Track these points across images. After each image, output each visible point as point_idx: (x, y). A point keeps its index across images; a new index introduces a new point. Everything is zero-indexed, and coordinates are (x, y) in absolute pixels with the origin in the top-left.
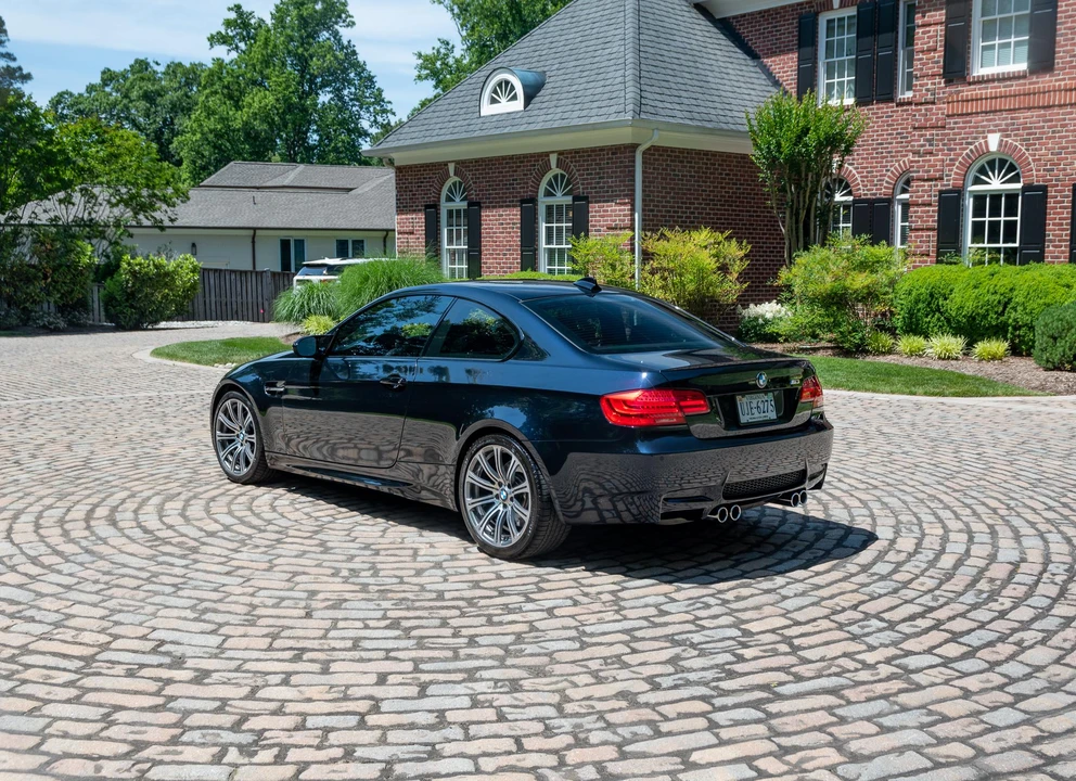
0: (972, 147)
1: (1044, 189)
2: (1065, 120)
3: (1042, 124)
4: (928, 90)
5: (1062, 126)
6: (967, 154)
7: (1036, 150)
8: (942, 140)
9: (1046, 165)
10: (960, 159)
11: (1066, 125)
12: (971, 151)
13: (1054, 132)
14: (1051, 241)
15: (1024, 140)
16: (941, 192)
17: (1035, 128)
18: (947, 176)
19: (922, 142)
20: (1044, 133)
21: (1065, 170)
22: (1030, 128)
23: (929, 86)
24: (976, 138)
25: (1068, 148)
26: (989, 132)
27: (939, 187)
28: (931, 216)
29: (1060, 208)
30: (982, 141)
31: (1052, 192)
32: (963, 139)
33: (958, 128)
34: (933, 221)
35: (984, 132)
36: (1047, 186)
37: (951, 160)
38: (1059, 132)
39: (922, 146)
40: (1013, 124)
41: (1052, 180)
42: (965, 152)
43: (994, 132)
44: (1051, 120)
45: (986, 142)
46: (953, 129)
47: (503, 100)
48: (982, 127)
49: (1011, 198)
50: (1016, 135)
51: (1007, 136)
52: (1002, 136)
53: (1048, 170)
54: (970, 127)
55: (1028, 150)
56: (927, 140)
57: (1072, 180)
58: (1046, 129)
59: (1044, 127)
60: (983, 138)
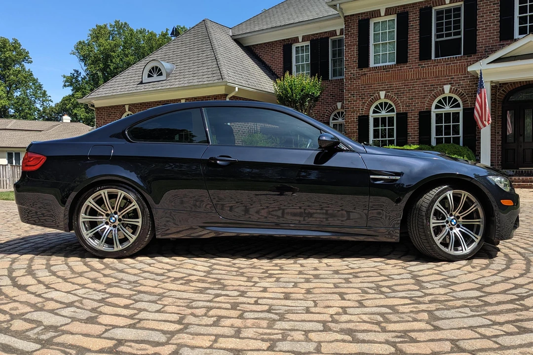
0: (373, 97)
1: (406, 114)
2: (414, 85)
5: (413, 87)
6: (370, 100)
7: (402, 98)
8: (359, 94)
9: (406, 104)
10: (367, 102)
11: (415, 87)
12: (372, 99)
13: (409, 90)
14: (410, 136)
15: (396, 94)
16: (359, 116)
17: (401, 88)
18: (361, 110)
20: (405, 90)
21: (415, 106)
22: (399, 89)
23: (352, 72)
24: (374, 93)
25: (416, 96)
26: (380, 90)
28: (355, 127)
29: (414, 122)
30: (377, 95)
31: (409, 115)
32: (368, 94)
33: (366, 89)
34: (356, 129)
35: (378, 91)
36: (407, 113)
37: (363, 103)
38: (411, 90)
40: (391, 87)
41: (409, 110)
43: (382, 90)
44: (408, 85)
45: (379, 95)
46: (364, 89)
47: (155, 75)
48: (376, 88)
49: (391, 119)
50: (392, 92)
51: (389, 92)
52: (386, 92)
53: (407, 106)
54: (371, 89)
55: (398, 98)
56: (352, 95)
57: (419, 110)
58: (406, 89)
59: (405, 88)
60: (377, 93)
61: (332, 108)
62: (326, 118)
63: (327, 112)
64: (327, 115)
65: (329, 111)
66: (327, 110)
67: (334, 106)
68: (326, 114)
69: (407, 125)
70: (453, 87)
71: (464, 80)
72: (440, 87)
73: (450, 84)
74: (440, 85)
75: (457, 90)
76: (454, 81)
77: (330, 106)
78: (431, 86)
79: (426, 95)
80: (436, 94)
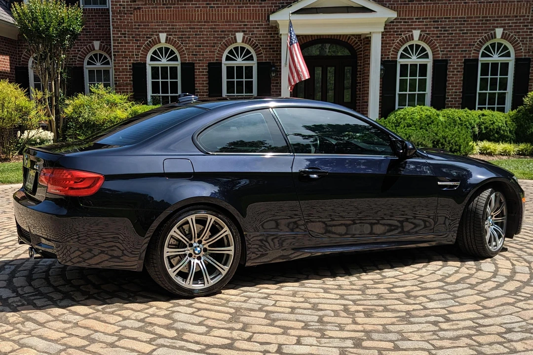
0: (150, 40)
1: (192, 65)
2: (202, 28)
3: (189, 30)
4: (120, 5)
5: (200, 32)
6: (147, 43)
7: (187, 43)
8: (131, 34)
9: (193, 52)
10: (144, 46)
11: (202, 31)
12: (150, 41)
13: (196, 35)
15: (180, 38)
16: (133, 64)
17: (186, 32)
18: (136, 55)
19: (119, 35)
20: (191, 35)
21: (203, 55)
22: (183, 32)
23: (122, 3)
24: (152, 35)
25: (204, 43)
26: (160, 32)
27: (132, 61)
28: (129, 78)
29: (202, 75)
30: (156, 37)
31: (197, 66)
32: (144, 35)
33: (141, 28)
34: (130, 81)
35: (156, 32)
36: (194, 63)
37: (138, 46)
38: (199, 35)
39: (120, 37)
40: (173, 29)
41: (196, 60)
42: (146, 42)
43: (163, 32)
44: (194, 28)
45: (158, 38)
46: (138, 29)
48: (155, 29)
49: (174, 69)
50: (175, 35)
51: (171, 35)
52: (167, 35)
53: (194, 55)
54: (148, 28)
55: (182, 43)
56: (123, 34)
57: (208, 60)
58: (191, 33)
59: (190, 31)
60: (156, 35)
61: (87, 48)
62: (78, 61)
63: (80, 52)
64: (79, 57)
65: (82, 52)
66: (79, 51)
67: (89, 46)
68: (78, 55)
69: (194, 78)
70: (246, 36)
71: (258, 28)
72: (232, 35)
73: (243, 31)
74: (232, 31)
75: (250, 39)
76: (247, 28)
77: (84, 45)
78: (222, 31)
79: (216, 43)
80: (227, 42)
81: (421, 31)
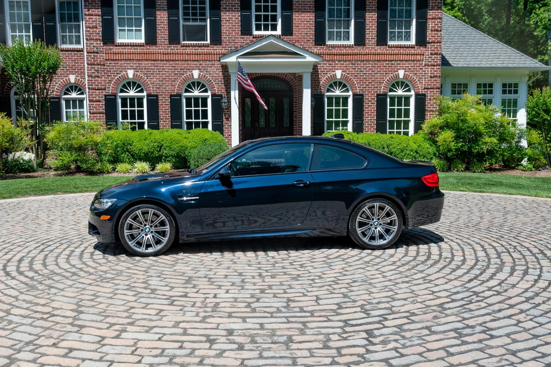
0: (120, 75)
2: (164, 66)
3: (153, 67)
4: (94, 46)
5: (163, 69)
6: (117, 78)
7: (151, 79)
8: (103, 71)
9: (157, 86)
10: (114, 80)
11: (164, 69)
12: (119, 77)
13: (159, 71)
14: (161, 119)
15: (145, 74)
16: (105, 95)
17: (150, 69)
18: (108, 88)
19: (93, 71)
20: (155, 72)
21: (165, 88)
22: (148, 69)
23: (95, 45)
24: (121, 71)
25: (166, 79)
26: (128, 69)
27: (104, 93)
28: (101, 107)
29: (165, 105)
30: (125, 73)
31: (160, 97)
32: (115, 71)
33: (112, 66)
34: (102, 109)
35: (125, 69)
36: (158, 95)
37: (109, 81)
38: (161, 72)
39: (93, 73)
40: (140, 66)
41: (160, 93)
42: (116, 78)
43: (131, 69)
44: (158, 66)
45: (127, 74)
46: (109, 66)
48: (124, 66)
49: (140, 100)
50: (141, 71)
51: (137, 72)
52: (134, 71)
53: (158, 88)
54: (118, 66)
55: (147, 78)
56: (96, 70)
57: (170, 93)
58: (155, 70)
59: (154, 69)
60: (125, 71)
61: (63, 81)
62: (56, 91)
63: (57, 85)
64: (57, 89)
65: (59, 84)
66: (56, 83)
67: (66, 79)
68: (56, 87)
69: (158, 107)
70: (202, 73)
71: (211, 67)
72: (190, 72)
73: (199, 69)
74: (189, 69)
75: (205, 76)
76: (202, 67)
77: (61, 79)
78: (181, 69)
79: (176, 79)
80: (186, 78)
81: (342, 71)
